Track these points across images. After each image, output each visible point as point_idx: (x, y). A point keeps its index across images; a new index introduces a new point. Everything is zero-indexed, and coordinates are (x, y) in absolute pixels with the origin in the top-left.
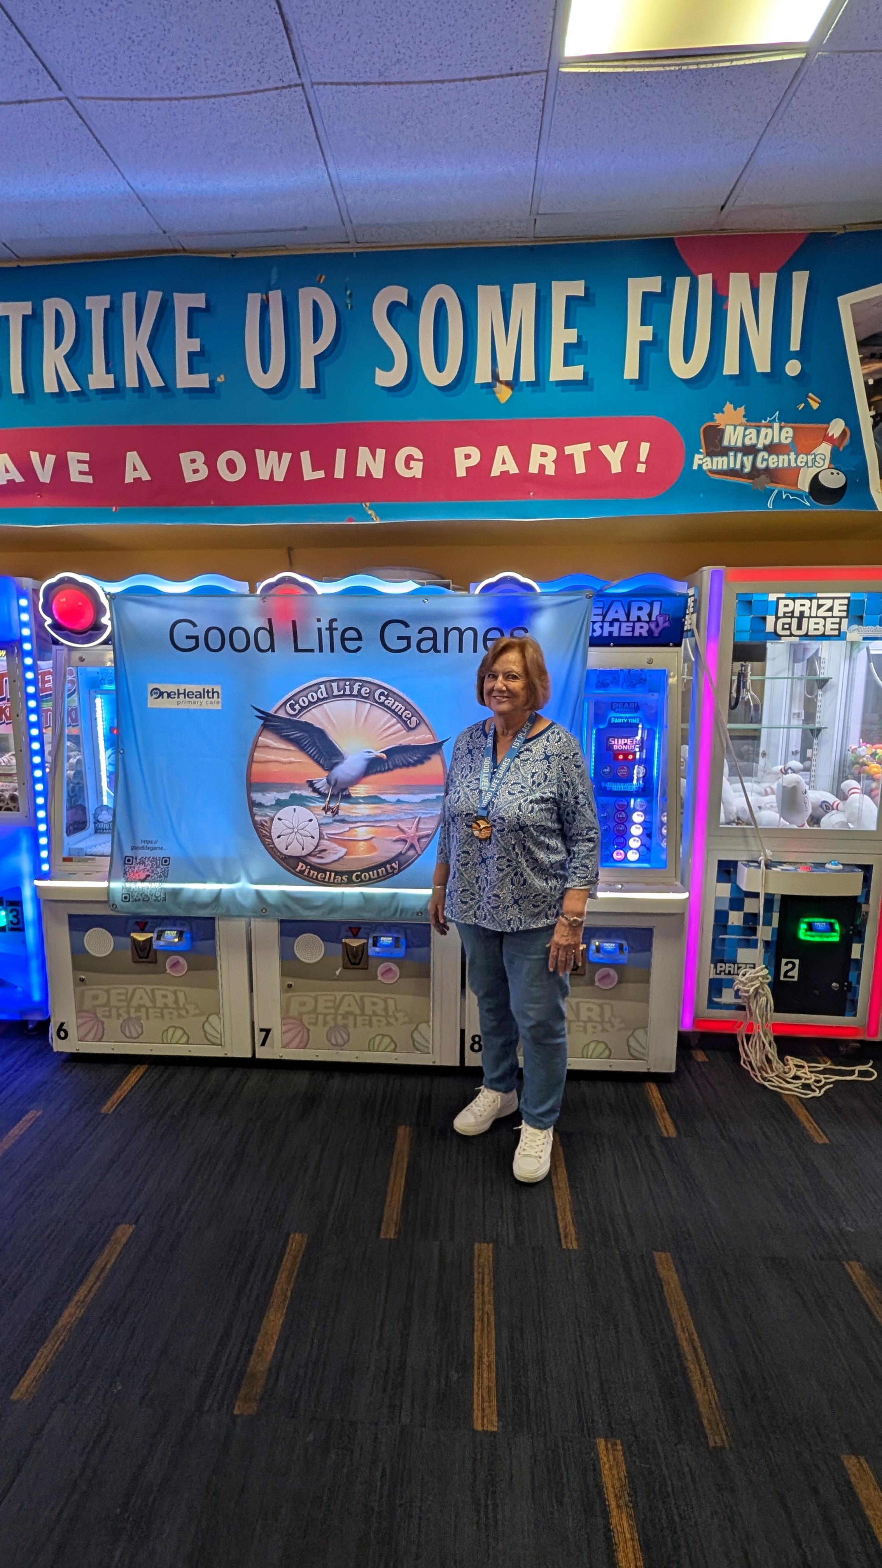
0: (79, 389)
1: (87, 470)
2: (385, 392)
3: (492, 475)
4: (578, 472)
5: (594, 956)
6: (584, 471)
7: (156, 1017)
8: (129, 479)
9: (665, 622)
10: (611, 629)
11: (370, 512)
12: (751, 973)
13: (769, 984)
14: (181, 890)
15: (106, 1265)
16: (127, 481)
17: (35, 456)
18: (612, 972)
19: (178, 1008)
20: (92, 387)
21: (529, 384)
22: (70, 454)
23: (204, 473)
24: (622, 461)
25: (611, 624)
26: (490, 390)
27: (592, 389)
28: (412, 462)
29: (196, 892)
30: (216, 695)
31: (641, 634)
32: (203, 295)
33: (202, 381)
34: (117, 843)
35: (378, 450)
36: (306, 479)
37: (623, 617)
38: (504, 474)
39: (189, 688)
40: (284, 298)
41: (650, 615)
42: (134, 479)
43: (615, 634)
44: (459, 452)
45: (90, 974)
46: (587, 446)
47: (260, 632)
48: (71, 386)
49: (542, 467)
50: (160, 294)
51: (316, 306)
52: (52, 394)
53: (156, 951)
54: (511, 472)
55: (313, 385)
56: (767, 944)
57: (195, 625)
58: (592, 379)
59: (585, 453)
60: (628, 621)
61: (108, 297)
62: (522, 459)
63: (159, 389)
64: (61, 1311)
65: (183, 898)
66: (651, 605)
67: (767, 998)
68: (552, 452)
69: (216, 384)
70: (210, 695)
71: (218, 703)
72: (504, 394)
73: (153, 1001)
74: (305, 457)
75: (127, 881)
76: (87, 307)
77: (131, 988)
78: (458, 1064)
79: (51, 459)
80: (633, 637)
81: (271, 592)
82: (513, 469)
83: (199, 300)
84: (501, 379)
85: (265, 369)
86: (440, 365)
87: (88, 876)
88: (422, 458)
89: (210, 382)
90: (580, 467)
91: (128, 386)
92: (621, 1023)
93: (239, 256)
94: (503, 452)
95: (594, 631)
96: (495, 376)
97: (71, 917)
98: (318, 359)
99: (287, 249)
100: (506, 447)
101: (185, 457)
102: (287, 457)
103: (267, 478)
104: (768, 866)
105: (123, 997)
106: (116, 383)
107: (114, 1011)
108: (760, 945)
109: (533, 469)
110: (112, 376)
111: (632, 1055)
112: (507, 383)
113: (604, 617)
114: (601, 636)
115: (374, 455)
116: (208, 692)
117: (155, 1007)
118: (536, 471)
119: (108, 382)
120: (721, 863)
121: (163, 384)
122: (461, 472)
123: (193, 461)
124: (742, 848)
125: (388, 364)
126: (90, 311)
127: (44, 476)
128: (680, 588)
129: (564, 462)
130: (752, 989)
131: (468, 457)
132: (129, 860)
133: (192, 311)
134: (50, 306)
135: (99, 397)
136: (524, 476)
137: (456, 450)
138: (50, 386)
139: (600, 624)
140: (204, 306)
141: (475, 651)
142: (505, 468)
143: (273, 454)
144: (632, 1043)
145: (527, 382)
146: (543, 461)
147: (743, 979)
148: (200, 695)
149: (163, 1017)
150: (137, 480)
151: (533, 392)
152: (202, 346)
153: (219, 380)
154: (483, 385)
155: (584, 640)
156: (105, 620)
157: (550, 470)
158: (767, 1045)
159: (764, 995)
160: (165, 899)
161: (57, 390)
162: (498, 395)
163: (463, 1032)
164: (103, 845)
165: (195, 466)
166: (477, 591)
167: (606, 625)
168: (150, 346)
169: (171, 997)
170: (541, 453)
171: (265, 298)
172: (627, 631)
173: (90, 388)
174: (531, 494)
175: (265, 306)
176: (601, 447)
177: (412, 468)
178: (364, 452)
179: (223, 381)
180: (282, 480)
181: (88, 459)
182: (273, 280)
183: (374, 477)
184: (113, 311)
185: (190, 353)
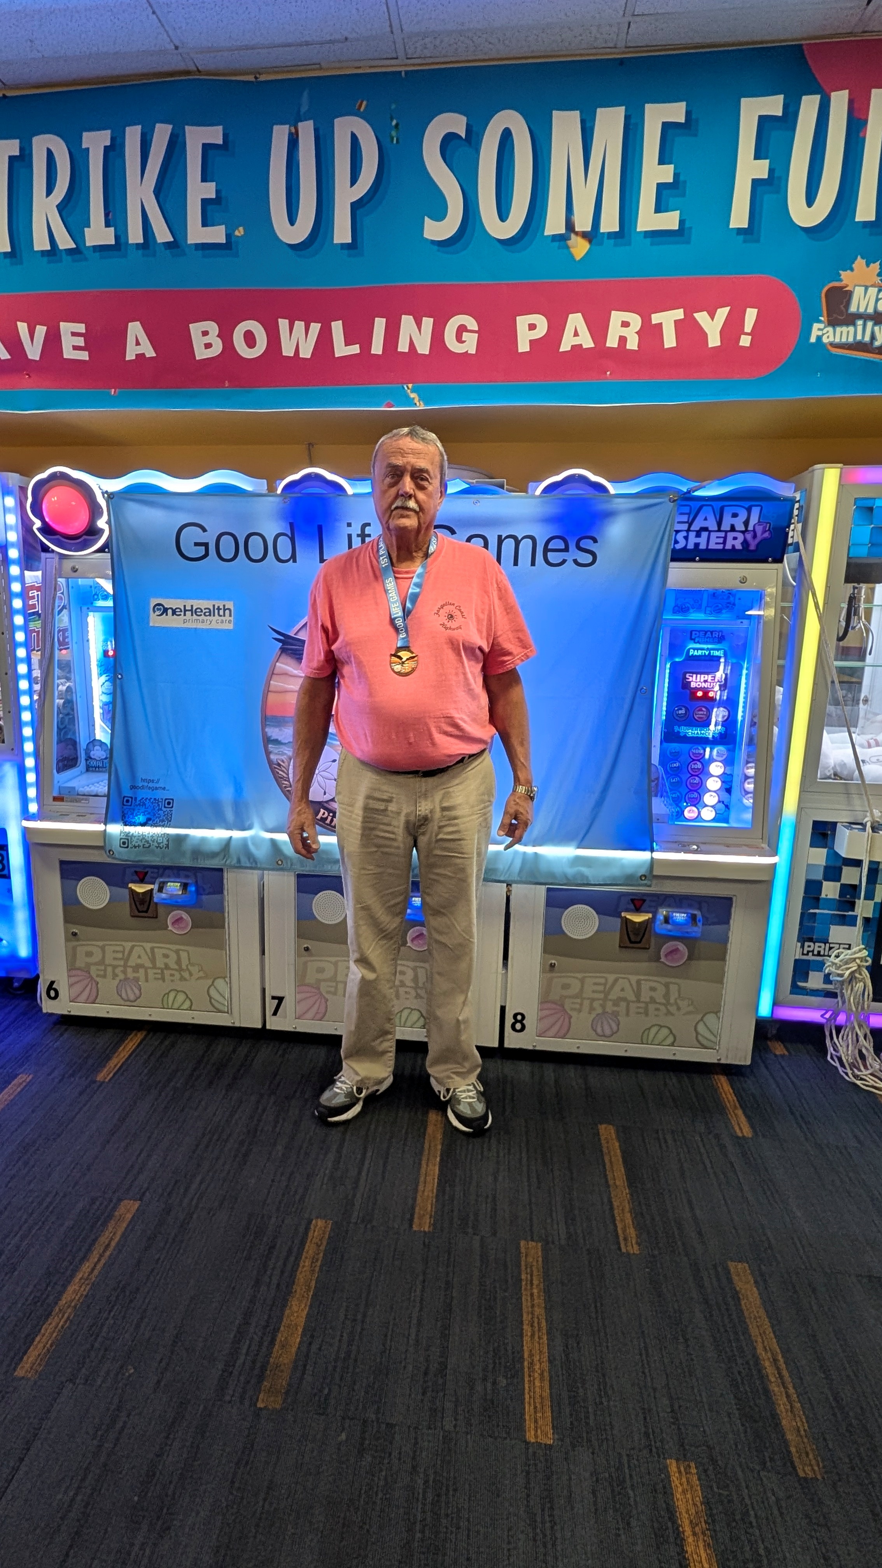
0: (74, 246)
1: (83, 345)
2: (436, 248)
4: (667, 345)
5: (660, 927)
6: (674, 345)
7: (156, 979)
8: (130, 356)
9: (764, 531)
10: (698, 540)
11: (412, 395)
12: (846, 955)
13: (867, 968)
14: (186, 836)
15: (110, 1242)
16: (127, 359)
17: (22, 328)
18: (682, 947)
19: (180, 970)
20: (89, 243)
21: (611, 235)
22: (62, 325)
23: (218, 348)
24: (723, 333)
25: (698, 535)
26: (562, 243)
27: (688, 242)
28: (464, 334)
29: (203, 840)
30: (227, 612)
31: (733, 546)
32: (220, 128)
33: (217, 235)
34: (115, 783)
35: (425, 319)
36: (337, 355)
37: (713, 526)
38: (577, 348)
39: (198, 604)
40: (316, 130)
41: (746, 523)
42: (137, 355)
43: (703, 546)
44: (522, 322)
45: (84, 928)
46: (679, 314)
47: (280, 539)
48: (65, 242)
49: (623, 340)
50: (169, 128)
51: (354, 140)
52: (43, 253)
53: (157, 904)
54: (584, 347)
55: (349, 240)
56: (867, 920)
57: (205, 530)
58: (690, 229)
59: (676, 321)
60: (719, 530)
61: (108, 132)
62: (599, 329)
63: (168, 245)
64: (65, 1287)
65: (187, 846)
66: (749, 510)
67: (865, 983)
68: (636, 321)
69: (233, 240)
70: (221, 612)
71: (230, 622)
72: (580, 248)
73: (153, 960)
74: (337, 327)
75: (126, 825)
76: (84, 146)
77: (128, 945)
78: (496, 1045)
79: (41, 331)
80: (724, 549)
82: (587, 341)
83: (215, 135)
84: (577, 230)
85: (292, 219)
86: (503, 212)
87: (81, 817)
88: (476, 328)
89: (226, 236)
90: (670, 340)
91: (130, 242)
92: (689, 1005)
93: (262, 78)
94: (576, 321)
95: (676, 542)
96: (570, 226)
97: (62, 863)
98: (355, 207)
99: (321, 69)
100: (580, 314)
101: (195, 329)
102: (315, 328)
103: (292, 354)
104: (874, 829)
105: (120, 955)
106: (117, 238)
107: (109, 969)
108: (859, 921)
109: (612, 342)
110: (112, 229)
111: (699, 1043)
112: (584, 235)
113: (690, 525)
114: (685, 548)
115: (419, 324)
116: (219, 609)
117: (154, 967)
118: (616, 346)
119: (108, 237)
120: (816, 824)
121: (172, 240)
122: (523, 347)
123: (205, 333)
124: (844, 807)
125: (440, 213)
126: (88, 149)
127: (33, 352)
128: (785, 490)
129: (650, 332)
130: (847, 973)
131: (532, 327)
132: (127, 801)
133: (206, 147)
134: (41, 144)
135: (97, 254)
136: (600, 351)
137: (518, 318)
138: (41, 243)
139: (685, 534)
140: (220, 142)
141: (533, 563)
142: (577, 341)
143: (299, 325)
144: (701, 1028)
145: (609, 233)
146: (624, 332)
147: (837, 961)
148: (210, 613)
149: (163, 979)
150: (140, 357)
151: (615, 245)
152: (218, 192)
153: (237, 233)
154: (554, 237)
155: (665, 552)
156: (102, 523)
157: (633, 344)
158: (861, 1038)
159: (860, 981)
160: (167, 846)
161: (49, 248)
162: (571, 249)
163: (503, 1008)
164: (99, 784)
165: (207, 340)
166: (538, 492)
167: (692, 535)
168: (158, 191)
169: (173, 957)
170: (623, 322)
171: (293, 130)
172: (717, 543)
173: (88, 244)
174: (608, 373)
175: (293, 142)
176: (696, 315)
177: (464, 342)
178: (407, 322)
179: (242, 236)
180: (309, 356)
181: (84, 331)
182: (304, 108)
183: (419, 352)
184: (114, 150)
185: (203, 200)
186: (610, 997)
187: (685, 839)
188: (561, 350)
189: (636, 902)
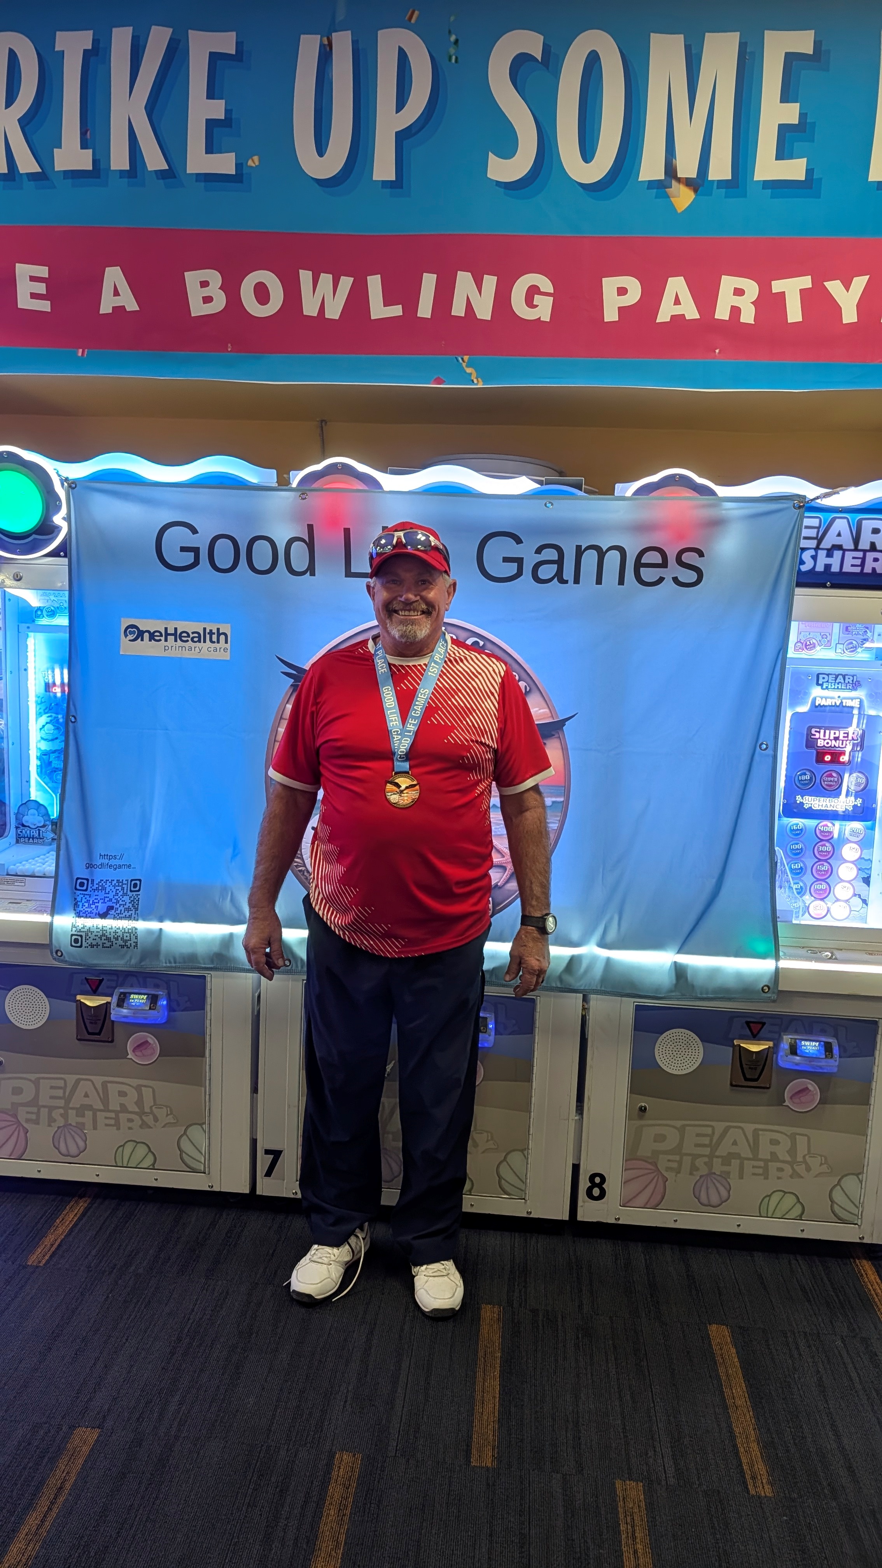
0: (39, 170)
1: (44, 292)
2: (501, 190)
3: (659, 320)
4: (791, 319)
5: (784, 1060)
6: (800, 319)
7: (107, 1125)
8: (106, 308)
10: (829, 561)
11: (469, 370)
14: (161, 932)
16: (102, 311)
18: (812, 1086)
19: (141, 1113)
20: (58, 168)
21: (721, 184)
22: (18, 266)
23: (220, 302)
24: (861, 306)
25: (830, 554)
26: (661, 191)
27: (818, 196)
28: (536, 296)
29: (184, 937)
30: (222, 637)
31: (874, 569)
32: (233, 35)
33: (224, 163)
34: (64, 860)
35: (486, 278)
36: (374, 317)
37: (848, 543)
38: (678, 320)
39: (183, 626)
40: (355, 43)
42: (113, 307)
43: (835, 568)
44: (610, 285)
45: (11, 1055)
46: (806, 282)
47: (295, 545)
48: (28, 165)
49: (736, 311)
50: (167, 32)
51: (403, 57)
53: (113, 1022)
54: (688, 317)
55: (390, 175)
57: (194, 531)
58: (821, 179)
59: (802, 291)
60: (856, 549)
61: (90, 33)
62: (706, 297)
63: (161, 174)
65: (160, 944)
68: (752, 288)
69: (245, 171)
70: (214, 638)
71: (225, 650)
72: (683, 197)
73: (105, 1100)
74: (374, 283)
75: (79, 916)
76: (57, 49)
77: (71, 1079)
78: (566, 1217)
80: (862, 573)
81: (315, 486)
82: (690, 311)
83: (226, 42)
84: (679, 175)
85: (321, 147)
86: (587, 152)
87: (17, 904)
88: (552, 292)
89: (236, 165)
90: (794, 313)
91: (112, 168)
92: (821, 1164)
94: (676, 285)
95: (802, 562)
96: (671, 170)
98: (402, 137)
100: (682, 278)
101: (192, 278)
102: (346, 283)
103: (315, 314)
105: (60, 1093)
106: (95, 162)
107: (44, 1112)
109: (722, 313)
110: (90, 151)
111: (835, 1215)
112: (688, 183)
113: (820, 542)
114: (813, 571)
115: (479, 284)
116: (211, 633)
117: (106, 1109)
118: (727, 318)
119: (84, 160)
121: (167, 168)
122: (611, 315)
123: (204, 284)
125: (508, 147)
126: (62, 53)
129: (769, 303)
131: (622, 291)
132: (82, 884)
133: (215, 58)
134: (2, 43)
135: (70, 181)
136: (708, 324)
137: (605, 281)
139: (812, 552)
140: (233, 51)
141: (621, 582)
142: (678, 310)
143: (326, 279)
144: (838, 1195)
145: (719, 181)
146: (737, 301)
148: (199, 638)
149: (117, 1125)
150: (119, 310)
151: (728, 197)
152: (228, 112)
153: (250, 163)
154: (652, 185)
155: (788, 575)
156: (58, 519)
157: (748, 316)
160: (134, 945)
161: (6, 170)
162: (672, 199)
163: (576, 1168)
164: (37, 860)
165: (206, 292)
166: (628, 495)
167: (822, 554)
168: (151, 109)
169: (133, 1095)
170: (735, 289)
171: (326, 42)
172: (852, 566)
173: (56, 169)
174: (717, 351)
175: (325, 56)
176: (828, 284)
177: (537, 306)
178: (464, 280)
179: (256, 166)
180: (337, 317)
181: (47, 276)
182: (341, 16)
183: (478, 317)
184: (97, 55)
185: (208, 121)
186: (717, 1154)
187: (815, 944)
188: (658, 321)
189: (751, 1025)
